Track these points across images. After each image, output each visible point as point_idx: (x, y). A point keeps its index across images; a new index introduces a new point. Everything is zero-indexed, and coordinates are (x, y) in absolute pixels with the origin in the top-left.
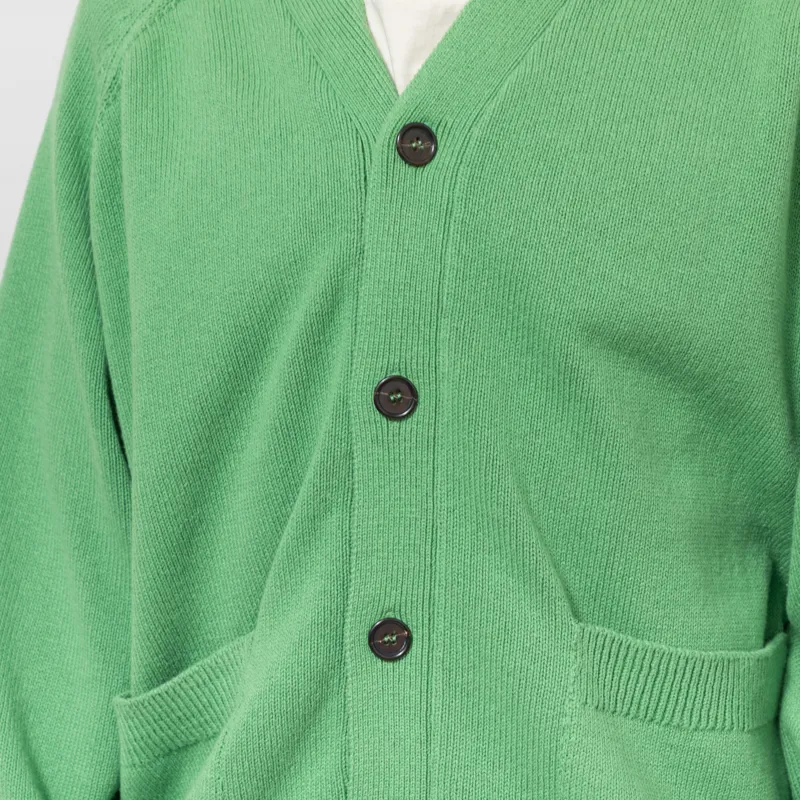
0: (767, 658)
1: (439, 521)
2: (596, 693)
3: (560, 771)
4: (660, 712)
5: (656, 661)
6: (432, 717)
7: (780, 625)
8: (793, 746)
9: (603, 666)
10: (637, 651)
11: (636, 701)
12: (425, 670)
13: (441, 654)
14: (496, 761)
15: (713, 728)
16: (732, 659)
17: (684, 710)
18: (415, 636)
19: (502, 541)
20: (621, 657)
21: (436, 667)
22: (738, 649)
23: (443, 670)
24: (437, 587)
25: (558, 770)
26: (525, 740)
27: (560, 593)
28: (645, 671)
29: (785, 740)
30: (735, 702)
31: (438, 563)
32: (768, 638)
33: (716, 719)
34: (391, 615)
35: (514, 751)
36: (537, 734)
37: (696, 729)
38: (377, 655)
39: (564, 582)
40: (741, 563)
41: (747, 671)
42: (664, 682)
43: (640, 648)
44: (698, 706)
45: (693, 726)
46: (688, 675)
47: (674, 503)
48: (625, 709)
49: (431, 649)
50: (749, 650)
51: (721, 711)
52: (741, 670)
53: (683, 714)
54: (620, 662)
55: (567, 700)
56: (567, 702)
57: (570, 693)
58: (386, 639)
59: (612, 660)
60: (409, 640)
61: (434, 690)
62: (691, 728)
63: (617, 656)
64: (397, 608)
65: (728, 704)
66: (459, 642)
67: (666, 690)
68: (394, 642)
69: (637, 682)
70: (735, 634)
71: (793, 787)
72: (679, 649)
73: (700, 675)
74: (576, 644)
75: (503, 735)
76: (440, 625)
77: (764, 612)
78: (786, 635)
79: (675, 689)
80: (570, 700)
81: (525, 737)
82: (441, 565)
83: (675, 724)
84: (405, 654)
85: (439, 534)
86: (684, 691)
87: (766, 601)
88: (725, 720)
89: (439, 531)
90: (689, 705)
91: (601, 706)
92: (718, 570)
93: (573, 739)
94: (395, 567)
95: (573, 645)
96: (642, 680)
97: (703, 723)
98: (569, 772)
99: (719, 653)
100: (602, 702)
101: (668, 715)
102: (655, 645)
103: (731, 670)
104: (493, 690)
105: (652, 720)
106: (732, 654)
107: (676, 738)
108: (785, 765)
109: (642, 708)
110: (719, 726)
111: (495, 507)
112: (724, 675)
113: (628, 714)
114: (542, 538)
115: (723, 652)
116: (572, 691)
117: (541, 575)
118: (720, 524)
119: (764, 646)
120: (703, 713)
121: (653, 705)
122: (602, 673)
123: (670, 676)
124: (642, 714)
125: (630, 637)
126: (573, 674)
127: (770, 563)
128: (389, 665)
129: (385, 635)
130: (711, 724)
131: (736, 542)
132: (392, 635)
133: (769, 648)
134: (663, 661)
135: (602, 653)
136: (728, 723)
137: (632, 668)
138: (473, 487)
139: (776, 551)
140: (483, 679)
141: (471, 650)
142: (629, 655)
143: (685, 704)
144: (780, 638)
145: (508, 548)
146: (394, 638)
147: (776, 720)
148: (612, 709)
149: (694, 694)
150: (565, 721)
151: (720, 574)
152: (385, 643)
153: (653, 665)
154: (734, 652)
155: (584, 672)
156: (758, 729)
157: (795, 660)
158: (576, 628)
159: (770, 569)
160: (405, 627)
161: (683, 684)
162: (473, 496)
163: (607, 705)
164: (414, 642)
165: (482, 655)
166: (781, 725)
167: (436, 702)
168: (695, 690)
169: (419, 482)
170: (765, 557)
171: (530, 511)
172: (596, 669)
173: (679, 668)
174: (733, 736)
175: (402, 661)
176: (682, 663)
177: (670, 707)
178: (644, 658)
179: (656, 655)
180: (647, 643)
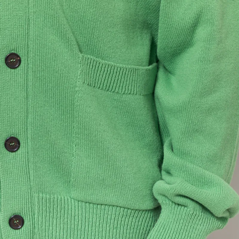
0: (149, 70)
1: (30, 17)
2: (88, 79)
3: (75, 107)
4: (111, 87)
5: (109, 69)
6: (29, 89)
7: (155, 60)
8: (159, 102)
9: (90, 70)
10: (103, 65)
11: (102, 83)
12: (26, 72)
13: (32, 66)
14: (52, 105)
15: (130, 93)
16: (137, 69)
17: (119, 87)
18: (22, 59)
19: (54, 23)
20: (97, 67)
21: (30, 71)
22: (139, 66)
23: (32, 72)
24: (30, 41)
25: (74, 107)
26: (62, 97)
27: (75, 43)
28: (106, 72)
29: (156, 100)
30: (138, 85)
31: (30, 32)
32: (150, 63)
33: (131, 90)
34: (13, 52)
35: (58, 101)
36: (67, 94)
37: (124, 94)
38: (8, 66)
39: (76, 39)
40: (141, 36)
41: (142, 74)
42: (112, 76)
43: (104, 63)
44: (124, 85)
45: (123, 92)
46: (121, 74)
47: (116, 11)
48: (98, 86)
49: (28, 64)
50: (143, 66)
51: (133, 87)
52: (140, 73)
53: (119, 88)
54: (97, 69)
55: (78, 81)
56: (77, 82)
57: (79, 79)
58: (11, 61)
59: (94, 68)
60: (20, 61)
61: (29, 79)
62: (122, 93)
63: (96, 66)
64: (15, 49)
65: (135, 85)
66: (38, 61)
67: (113, 79)
68: (14, 62)
69: (103, 76)
70: (138, 61)
71: (159, 117)
72: (118, 64)
73: (125, 74)
74: (80, 61)
75: (55, 95)
76: (31, 55)
77: (149, 54)
78: (157, 64)
79: (116, 79)
80: (79, 81)
81: (62, 95)
82: (31, 33)
83: (116, 91)
84: (19, 66)
85: (30, 21)
86: (119, 80)
87: (149, 50)
88: (134, 91)
89: (30, 20)
90: (121, 85)
91: (89, 84)
92: (132, 37)
93: (80, 95)
94: (15, 34)
95: (79, 62)
96: (104, 76)
97: (126, 91)
98: (78, 107)
99: (132, 66)
100: (90, 83)
101: (114, 88)
102: (109, 63)
103: (137, 73)
104: (51, 79)
105: (108, 90)
106: (137, 67)
107: (117, 97)
108: (156, 110)
109: (104, 85)
110: (132, 92)
111: (51, 11)
112: (134, 74)
113: (99, 88)
114: (68, 23)
115: (134, 66)
116: (79, 78)
117: (68, 36)
118: (133, 21)
119: (149, 66)
120: (126, 88)
121: (108, 85)
122: (90, 72)
123: (115, 74)
124: (104, 88)
125: (100, 60)
126: (79, 72)
127: (151, 37)
128: (13, 70)
129: (11, 59)
130: (129, 92)
131: (139, 28)
132: (14, 59)
133: (150, 67)
134: (112, 68)
135: (90, 65)
136: (135, 92)
137: (101, 71)
138: (43, 4)
139: (153, 33)
140: (47, 74)
141: (43, 64)
142: (100, 66)
143: (120, 84)
144: (155, 64)
145: (56, 26)
146: (14, 60)
147: (153, 93)
148: (94, 86)
149: (123, 81)
150: (77, 89)
151: (133, 39)
152: (11, 62)
153: (108, 70)
154: (138, 67)
155: (84, 71)
156: (146, 95)
157: (160, 73)
158: (81, 55)
159: (151, 39)
160: (18, 56)
161: (119, 77)
162: (43, 7)
163: (92, 84)
164: (22, 62)
165: (47, 65)
166: (155, 95)
167: (30, 84)
168: (123, 79)
169: (23, 2)
170: (149, 35)
171: (64, 13)
172: (88, 71)
173: (118, 71)
174: (137, 96)
175: (18, 69)
176: (119, 69)
177: (115, 85)
178: (105, 67)
179: (110, 66)
180: (106, 62)
